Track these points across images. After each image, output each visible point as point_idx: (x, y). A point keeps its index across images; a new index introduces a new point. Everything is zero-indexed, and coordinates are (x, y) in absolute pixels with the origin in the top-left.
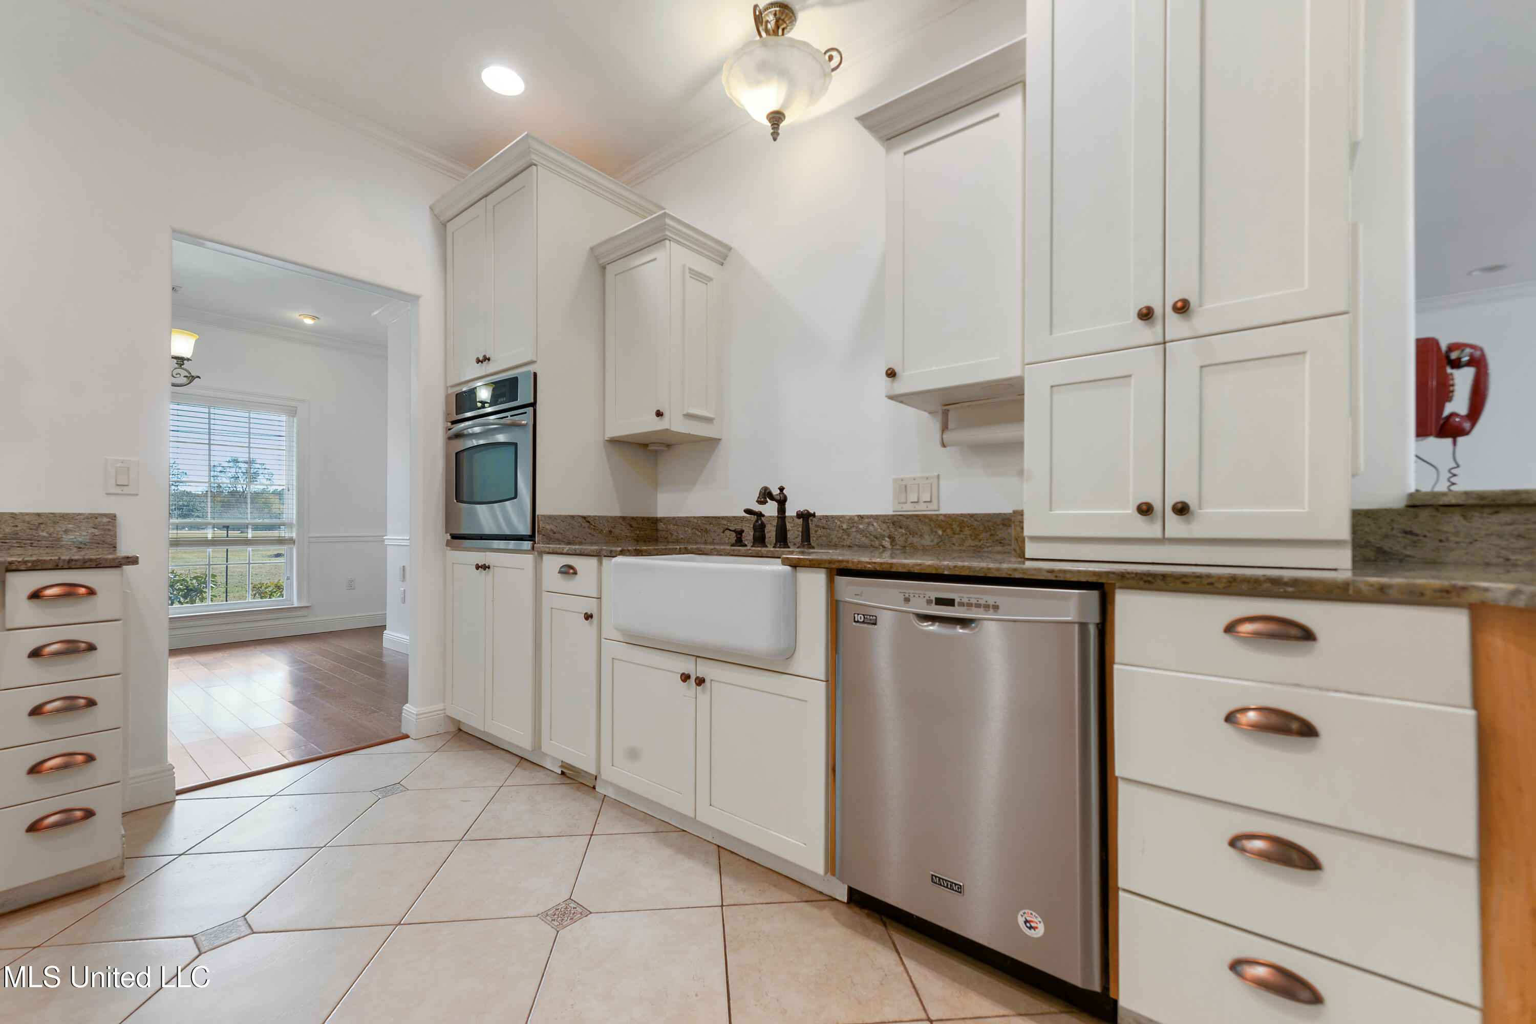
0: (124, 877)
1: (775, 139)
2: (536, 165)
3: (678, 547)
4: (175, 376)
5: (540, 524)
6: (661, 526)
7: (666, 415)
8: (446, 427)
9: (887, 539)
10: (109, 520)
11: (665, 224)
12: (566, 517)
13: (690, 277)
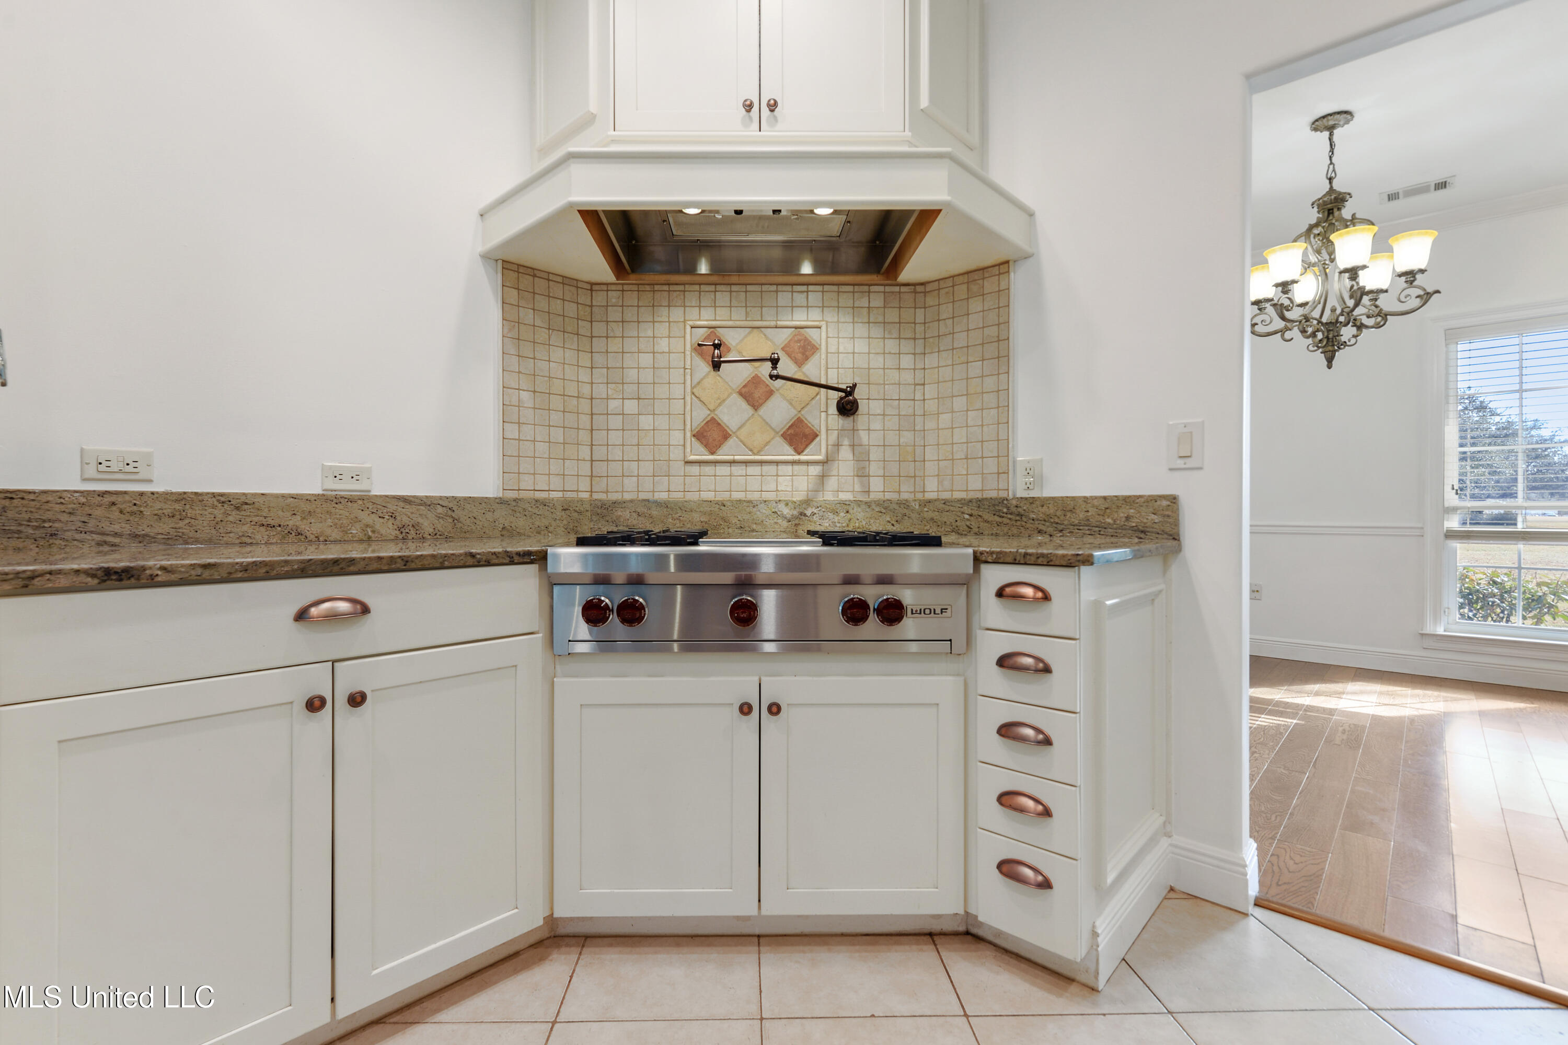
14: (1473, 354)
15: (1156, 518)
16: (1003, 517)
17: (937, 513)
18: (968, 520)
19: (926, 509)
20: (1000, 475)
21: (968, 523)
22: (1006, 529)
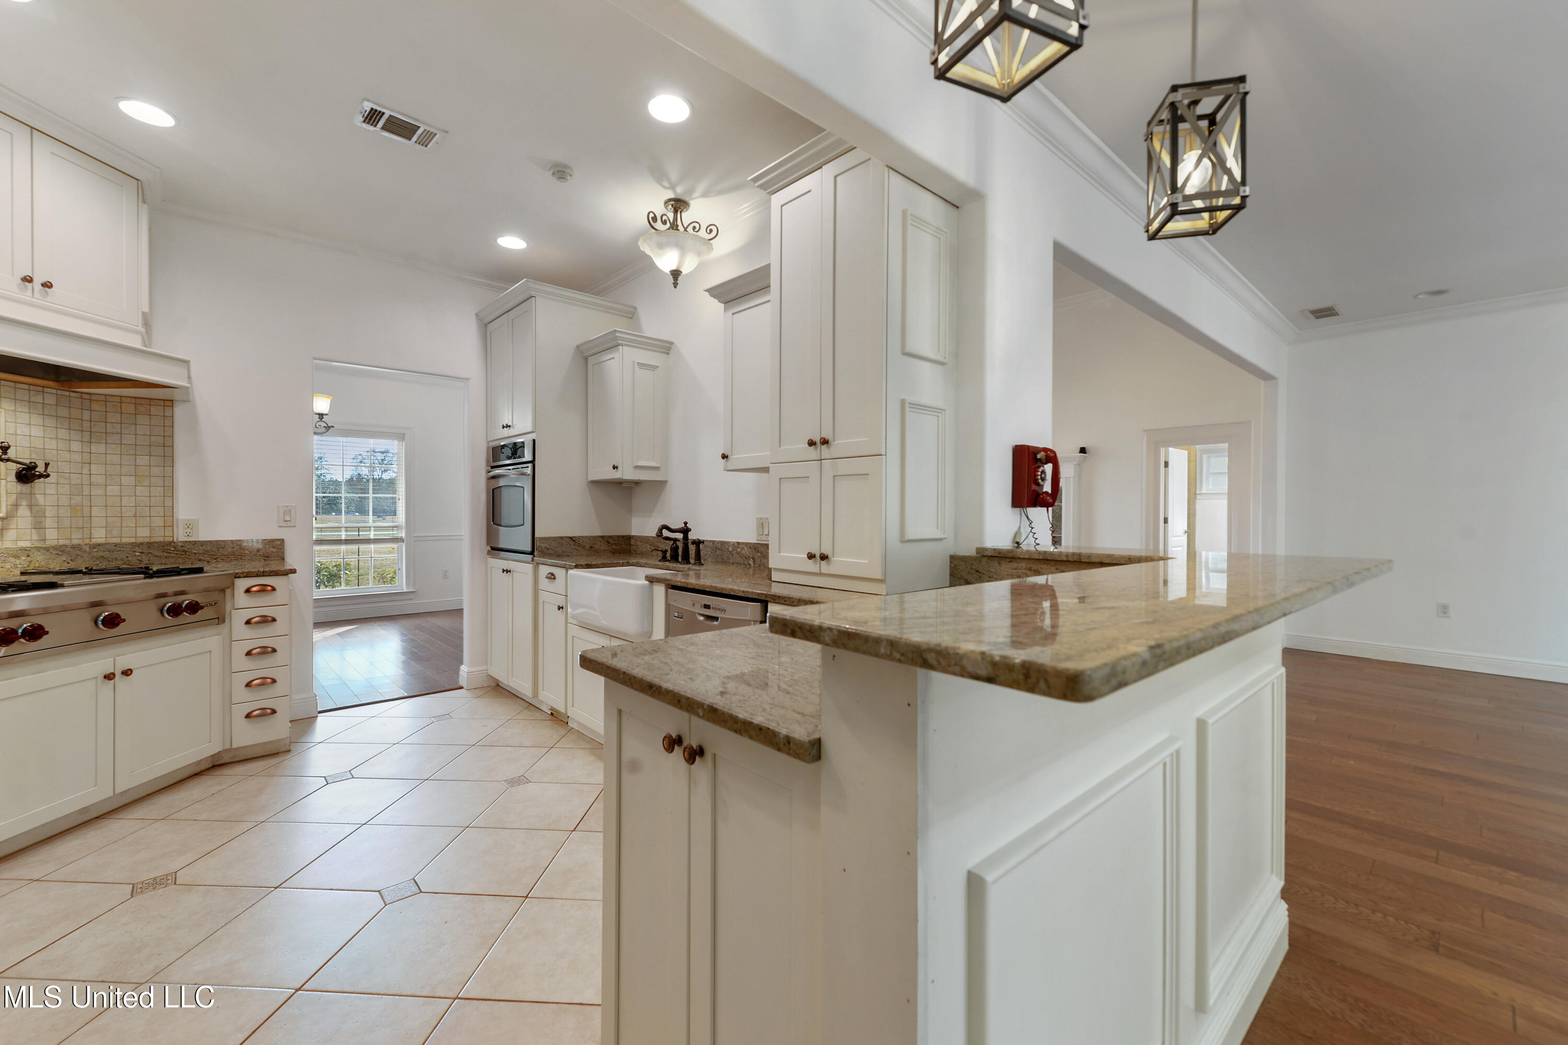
0: (290, 750)
1: (675, 287)
2: (535, 297)
3: (621, 562)
4: (317, 427)
5: (537, 544)
6: (633, 542)
7: (620, 468)
8: (487, 470)
9: (751, 560)
10: (280, 542)
11: (616, 337)
12: (556, 538)
13: (640, 368)
14: (322, 443)
15: (274, 550)
16: (171, 553)
17: (108, 553)
18: (138, 556)
19: (95, 550)
20: (166, 528)
21: (139, 558)
22: (173, 560)
